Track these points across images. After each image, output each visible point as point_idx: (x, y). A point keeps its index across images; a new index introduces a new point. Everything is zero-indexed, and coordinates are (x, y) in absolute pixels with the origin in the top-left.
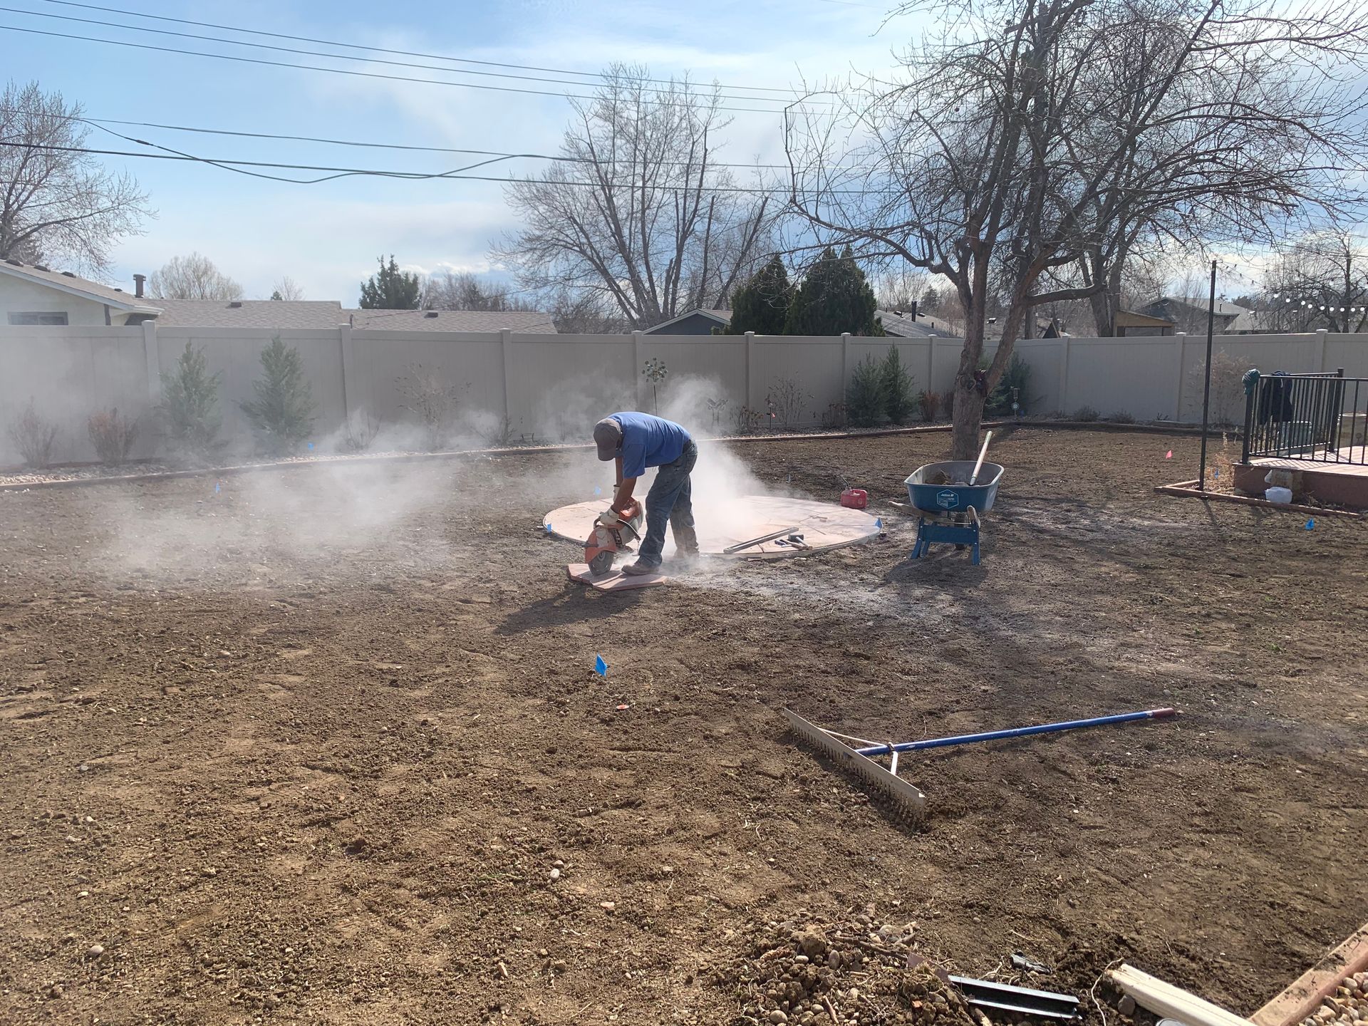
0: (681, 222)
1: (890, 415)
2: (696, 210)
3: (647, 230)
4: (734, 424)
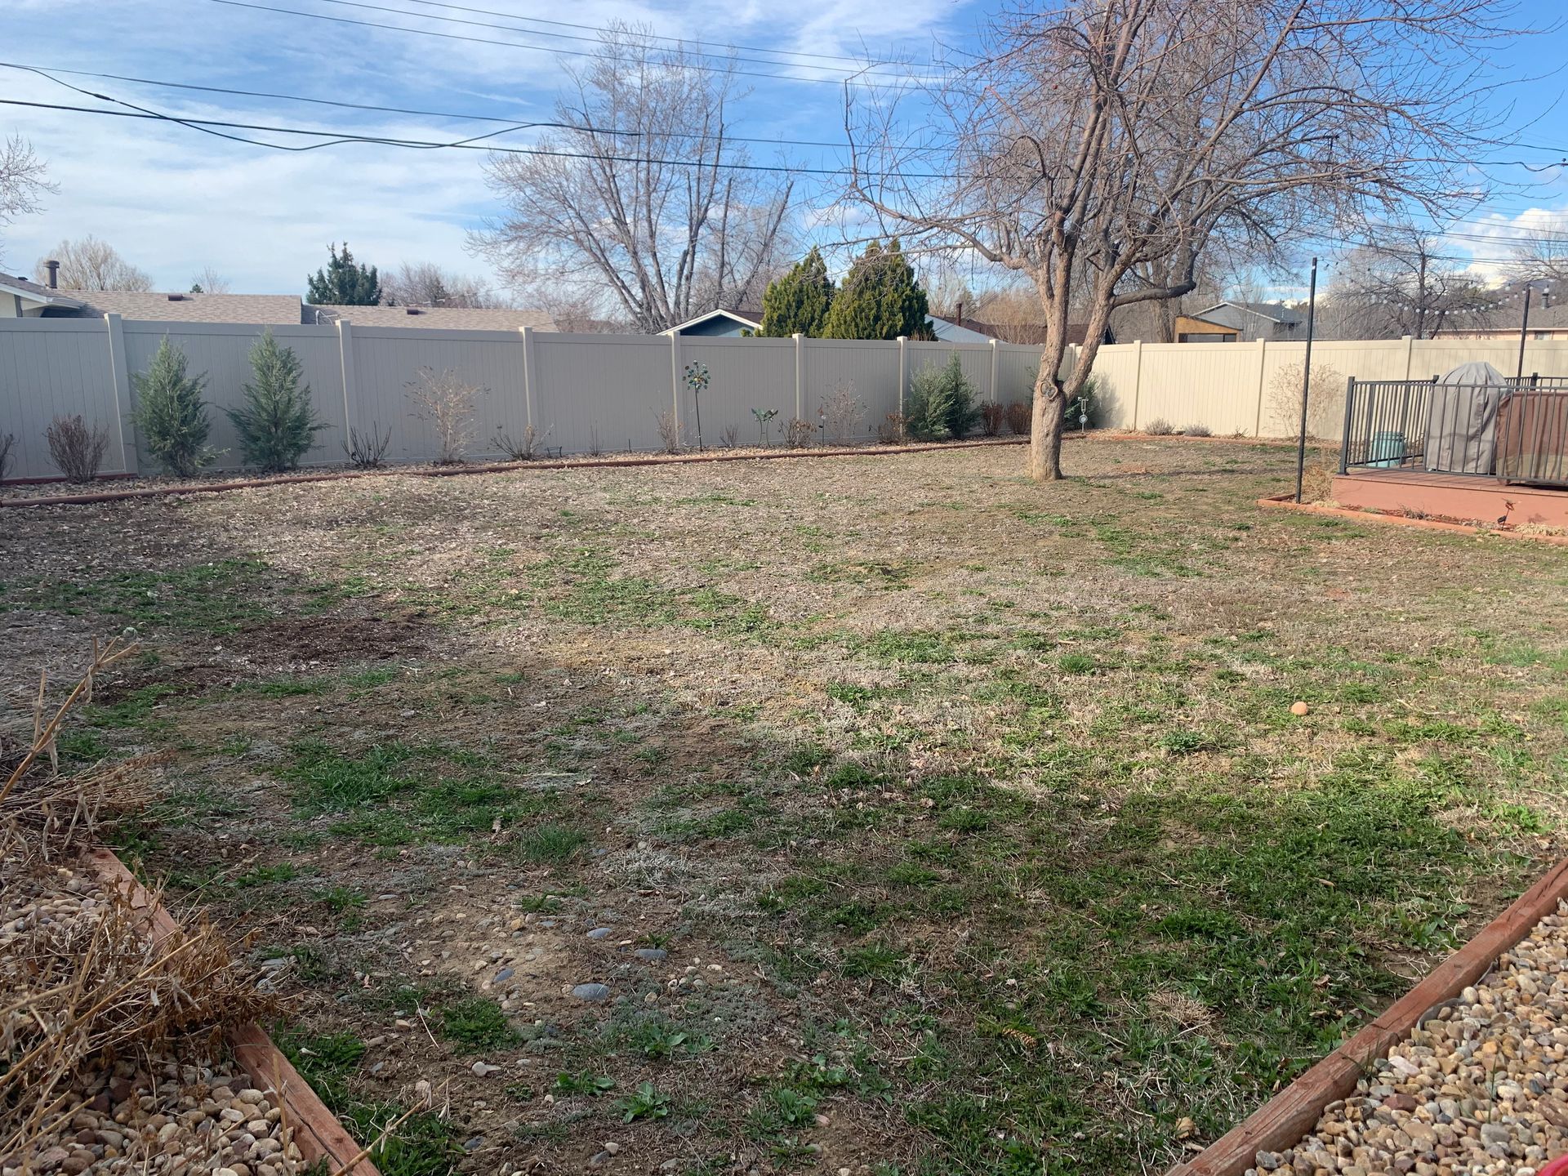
1: (949, 429)
2: (712, 195)
4: (784, 437)
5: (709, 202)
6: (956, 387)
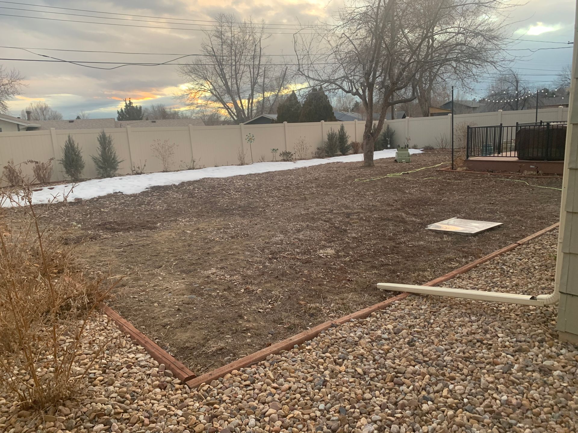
0: (252, 79)
1: (340, 152)
3: (238, 83)
4: (281, 158)
5: (258, 76)
6: (342, 137)
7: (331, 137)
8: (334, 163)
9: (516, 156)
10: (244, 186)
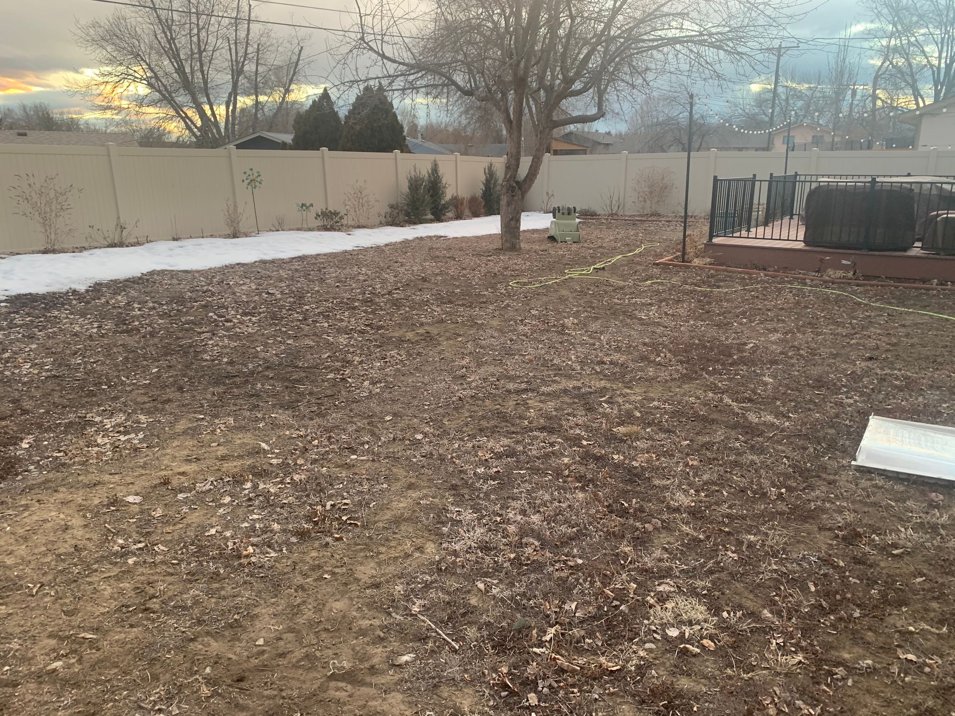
0: (234, 63)
1: (432, 214)
2: (246, 54)
3: (205, 68)
4: (319, 223)
5: (245, 59)
6: (434, 186)
7: (414, 184)
8: (430, 237)
9: (801, 237)
10: (260, 294)
